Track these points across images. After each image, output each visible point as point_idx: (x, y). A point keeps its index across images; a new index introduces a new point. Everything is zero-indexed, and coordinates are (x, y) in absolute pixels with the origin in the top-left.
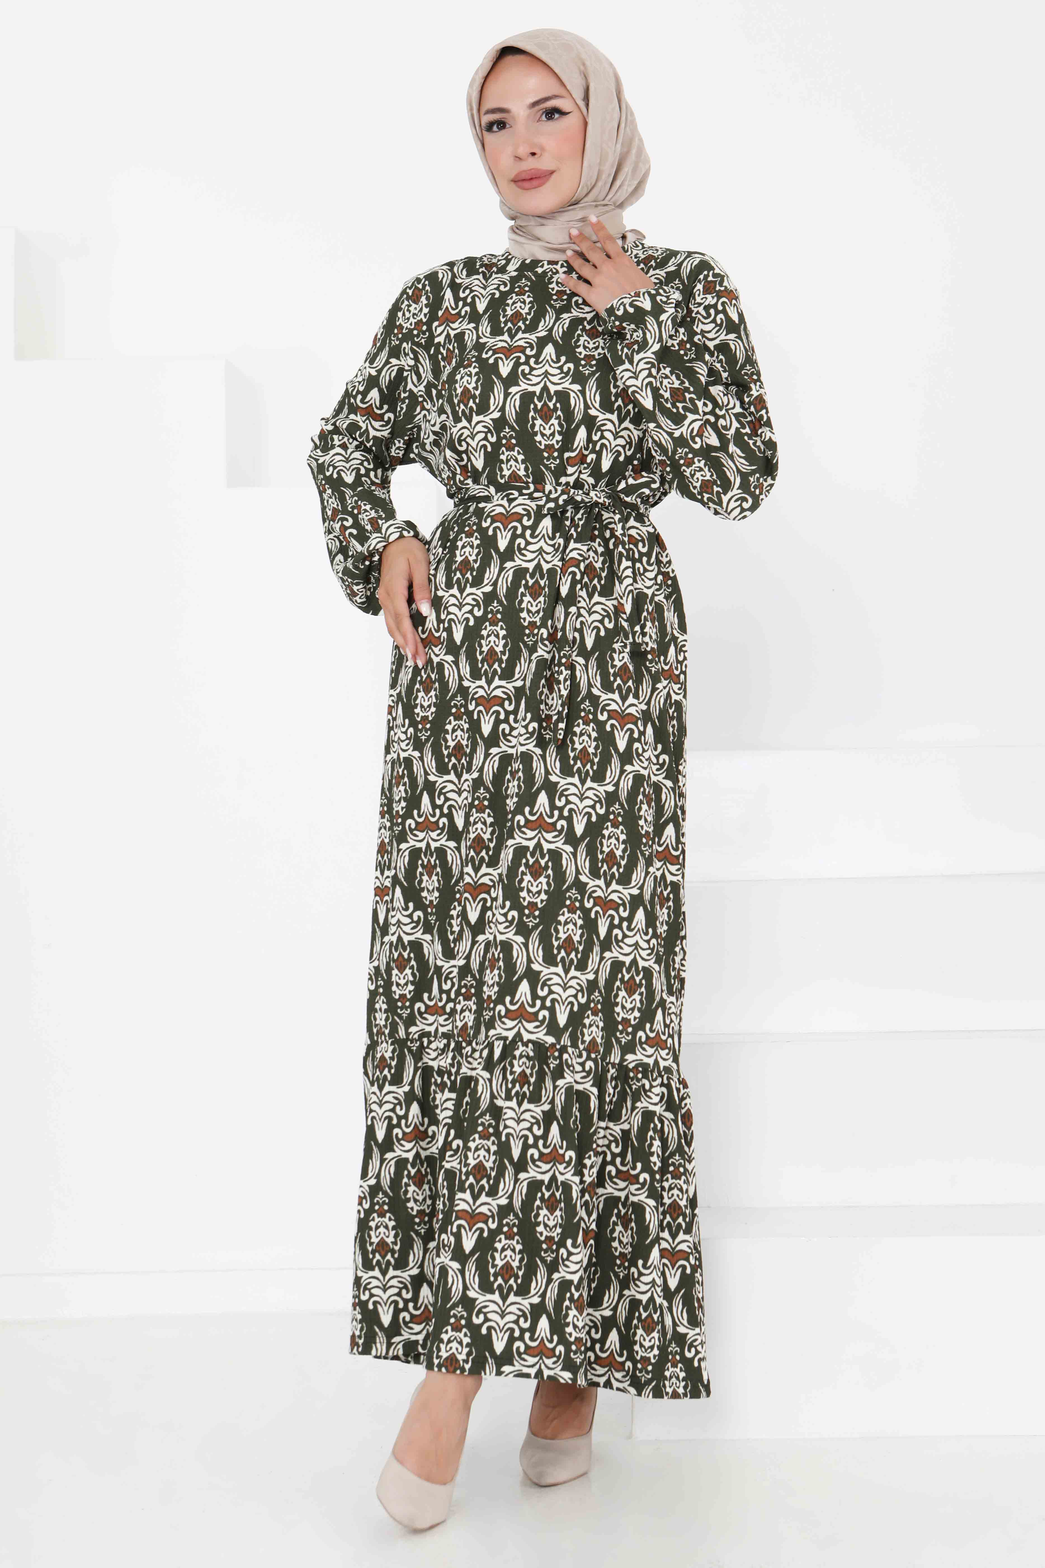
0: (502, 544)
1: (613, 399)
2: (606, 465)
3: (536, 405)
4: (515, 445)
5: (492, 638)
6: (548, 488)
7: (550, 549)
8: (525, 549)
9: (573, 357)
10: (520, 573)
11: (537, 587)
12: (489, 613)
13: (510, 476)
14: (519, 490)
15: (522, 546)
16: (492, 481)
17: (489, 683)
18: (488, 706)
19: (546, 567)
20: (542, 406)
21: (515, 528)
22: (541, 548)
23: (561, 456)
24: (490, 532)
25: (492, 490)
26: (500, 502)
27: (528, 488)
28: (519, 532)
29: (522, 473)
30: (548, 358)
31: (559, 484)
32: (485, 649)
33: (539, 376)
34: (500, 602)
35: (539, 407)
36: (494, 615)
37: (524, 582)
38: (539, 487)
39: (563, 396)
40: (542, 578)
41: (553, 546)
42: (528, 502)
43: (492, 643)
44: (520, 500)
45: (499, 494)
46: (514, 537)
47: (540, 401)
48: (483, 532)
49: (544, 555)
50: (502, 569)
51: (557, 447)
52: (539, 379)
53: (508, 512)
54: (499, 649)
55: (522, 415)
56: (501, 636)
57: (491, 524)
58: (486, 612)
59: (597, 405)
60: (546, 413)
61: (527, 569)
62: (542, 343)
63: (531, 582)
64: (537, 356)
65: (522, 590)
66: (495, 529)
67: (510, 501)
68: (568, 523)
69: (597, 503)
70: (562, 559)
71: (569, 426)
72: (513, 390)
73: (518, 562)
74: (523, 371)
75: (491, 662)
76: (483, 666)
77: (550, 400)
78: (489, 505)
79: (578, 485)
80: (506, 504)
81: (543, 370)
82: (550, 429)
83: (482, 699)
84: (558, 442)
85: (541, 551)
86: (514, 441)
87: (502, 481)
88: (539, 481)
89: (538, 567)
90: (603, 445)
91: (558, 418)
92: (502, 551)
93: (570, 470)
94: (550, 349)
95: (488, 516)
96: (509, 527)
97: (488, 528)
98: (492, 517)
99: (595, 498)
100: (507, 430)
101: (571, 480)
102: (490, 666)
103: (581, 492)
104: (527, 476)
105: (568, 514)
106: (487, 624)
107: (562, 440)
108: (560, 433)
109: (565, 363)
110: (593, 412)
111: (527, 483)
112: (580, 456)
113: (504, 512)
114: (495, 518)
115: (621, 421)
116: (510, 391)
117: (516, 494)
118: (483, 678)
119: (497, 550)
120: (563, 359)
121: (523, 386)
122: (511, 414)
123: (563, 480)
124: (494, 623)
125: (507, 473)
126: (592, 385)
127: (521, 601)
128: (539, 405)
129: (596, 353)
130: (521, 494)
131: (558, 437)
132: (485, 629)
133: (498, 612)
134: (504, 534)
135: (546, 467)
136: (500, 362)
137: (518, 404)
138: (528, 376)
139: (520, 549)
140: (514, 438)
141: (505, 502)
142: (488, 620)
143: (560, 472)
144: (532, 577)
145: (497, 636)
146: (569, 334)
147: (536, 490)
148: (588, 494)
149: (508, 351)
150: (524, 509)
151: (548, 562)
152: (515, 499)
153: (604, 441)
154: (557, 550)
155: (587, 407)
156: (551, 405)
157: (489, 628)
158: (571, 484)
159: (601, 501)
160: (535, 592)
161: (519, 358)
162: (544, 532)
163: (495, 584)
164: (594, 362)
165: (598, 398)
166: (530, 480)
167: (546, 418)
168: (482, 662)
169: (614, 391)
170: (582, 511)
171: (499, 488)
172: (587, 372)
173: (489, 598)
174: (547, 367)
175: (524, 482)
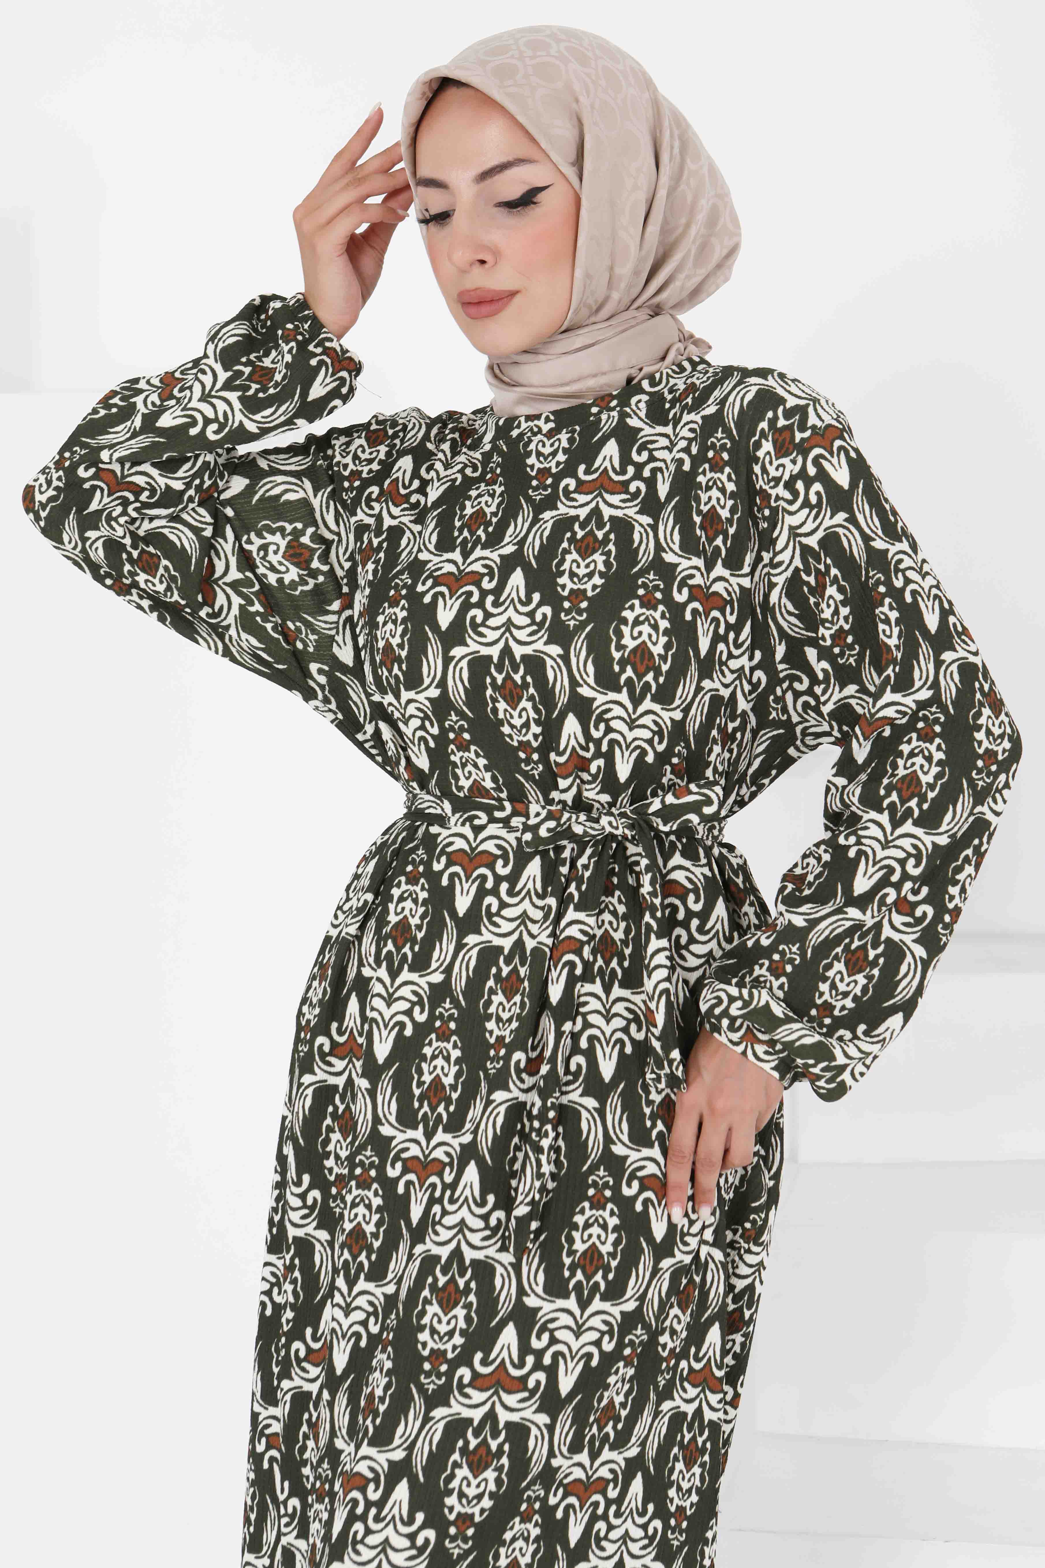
0: (462, 904)
1: (617, 668)
2: (623, 771)
3: (494, 679)
4: (470, 743)
5: (440, 1062)
6: (534, 808)
7: (538, 915)
8: (498, 914)
9: (552, 598)
10: (489, 954)
11: (514, 977)
12: (437, 1018)
13: (471, 789)
14: (489, 810)
15: (494, 909)
16: (446, 793)
17: (429, 1135)
18: (423, 1175)
19: (530, 944)
20: (504, 680)
21: (484, 878)
22: (525, 912)
23: (545, 760)
24: (445, 882)
25: (447, 806)
26: (459, 829)
27: (502, 809)
28: (489, 885)
29: (489, 784)
30: (514, 595)
31: (550, 802)
32: (427, 1078)
33: (498, 628)
34: (455, 1002)
35: (499, 681)
36: (445, 1023)
37: (494, 970)
38: (520, 806)
39: (535, 664)
40: (522, 965)
41: (542, 908)
42: (503, 833)
43: (439, 1071)
44: (493, 829)
45: (458, 815)
46: (482, 893)
47: (500, 673)
48: (433, 878)
49: (529, 924)
50: (460, 946)
51: (535, 744)
52: (497, 634)
53: (473, 850)
54: (448, 1081)
55: (475, 692)
56: (453, 1059)
57: (447, 866)
58: (432, 1017)
59: (591, 680)
60: (511, 691)
61: (500, 949)
62: (508, 565)
63: (506, 970)
64: (497, 591)
65: (491, 983)
66: (452, 876)
67: (477, 830)
68: (564, 870)
69: (612, 837)
70: (553, 935)
71: (549, 712)
72: (457, 652)
73: (486, 936)
74: (473, 618)
75: (434, 1102)
76: (421, 1106)
77: (516, 671)
78: (445, 833)
79: (580, 805)
80: (470, 835)
81: (502, 620)
82: (520, 716)
83: (415, 1162)
84: (536, 736)
85: (524, 918)
86: (466, 736)
87: (461, 795)
88: (518, 798)
89: (519, 944)
90: (612, 743)
91: (531, 698)
92: (461, 915)
93: (563, 783)
94: (517, 579)
95: (443, 852)
96: (475, 875)
97: (442, 873)
98: (449, 855)
99: (608, 829)
100: (454, 718)
101: (569, 797)
102: (433, 1109)
103: (583, 817)
104: (498, 789)
105: (566, 854)
106: (433, 1036)
107: (542, 733)
108: (538, 722)
109: (539, 605)
110: (585, 691)
111: (500, 800)
112: (575, 759)
113: (467, 848)
114: (454, 857)
115: (636, 701)
116: (452, 653)
117: (483, 818)
118: (421, 1126)
119: (453, 913)
120: (536, 597)
121: (473, 647)
122: (458, 691)
123: (555, 795)
124: (444, 1036)
125: (466, 784)
126: (580, 644)
127: (489, 1003)
128: (500, 679)
129: (589, 587)
130: (492, 820)
131: (536, 729)
132: (430, 1044)
133: (451, 1017)
134: (466, 886)
135: (525, 774)
136: (440, 601)
137: (465, 675)
138: (481, 629)
139: (490, 915)
140: (467, 731)
141: (467, 831)
142: (435, 1030)
143: (548, 783)
144: (508, 962)
145: (447, 1059)
146: (549, 550)
147: (515, 813)
148: (597, 821)
149: (454, 581)
150: (499, 847)
151: (533, 937)
152: (482, 828)
153: (613, 736)
154: (546, 917)
155: (574, 683)
156: (517, 678)
157: (435, 1044)
158: (570, 803)
159: (619, 832)
160: (510, 986)
161: (470, 594)
162: (530, 885)
163: (448, 971)
164: (584, 605)
165: (591, 669)
166: (504, 795)
167: (513, 700)
168: (421, 1100)
169: (617, 655)
170: (589, 851)
171: (460, 805)
172: (572, 623)
173: (440, 992)
174: (511, 612)
175: (494, 799)
